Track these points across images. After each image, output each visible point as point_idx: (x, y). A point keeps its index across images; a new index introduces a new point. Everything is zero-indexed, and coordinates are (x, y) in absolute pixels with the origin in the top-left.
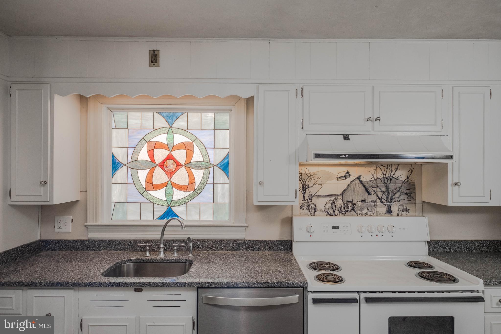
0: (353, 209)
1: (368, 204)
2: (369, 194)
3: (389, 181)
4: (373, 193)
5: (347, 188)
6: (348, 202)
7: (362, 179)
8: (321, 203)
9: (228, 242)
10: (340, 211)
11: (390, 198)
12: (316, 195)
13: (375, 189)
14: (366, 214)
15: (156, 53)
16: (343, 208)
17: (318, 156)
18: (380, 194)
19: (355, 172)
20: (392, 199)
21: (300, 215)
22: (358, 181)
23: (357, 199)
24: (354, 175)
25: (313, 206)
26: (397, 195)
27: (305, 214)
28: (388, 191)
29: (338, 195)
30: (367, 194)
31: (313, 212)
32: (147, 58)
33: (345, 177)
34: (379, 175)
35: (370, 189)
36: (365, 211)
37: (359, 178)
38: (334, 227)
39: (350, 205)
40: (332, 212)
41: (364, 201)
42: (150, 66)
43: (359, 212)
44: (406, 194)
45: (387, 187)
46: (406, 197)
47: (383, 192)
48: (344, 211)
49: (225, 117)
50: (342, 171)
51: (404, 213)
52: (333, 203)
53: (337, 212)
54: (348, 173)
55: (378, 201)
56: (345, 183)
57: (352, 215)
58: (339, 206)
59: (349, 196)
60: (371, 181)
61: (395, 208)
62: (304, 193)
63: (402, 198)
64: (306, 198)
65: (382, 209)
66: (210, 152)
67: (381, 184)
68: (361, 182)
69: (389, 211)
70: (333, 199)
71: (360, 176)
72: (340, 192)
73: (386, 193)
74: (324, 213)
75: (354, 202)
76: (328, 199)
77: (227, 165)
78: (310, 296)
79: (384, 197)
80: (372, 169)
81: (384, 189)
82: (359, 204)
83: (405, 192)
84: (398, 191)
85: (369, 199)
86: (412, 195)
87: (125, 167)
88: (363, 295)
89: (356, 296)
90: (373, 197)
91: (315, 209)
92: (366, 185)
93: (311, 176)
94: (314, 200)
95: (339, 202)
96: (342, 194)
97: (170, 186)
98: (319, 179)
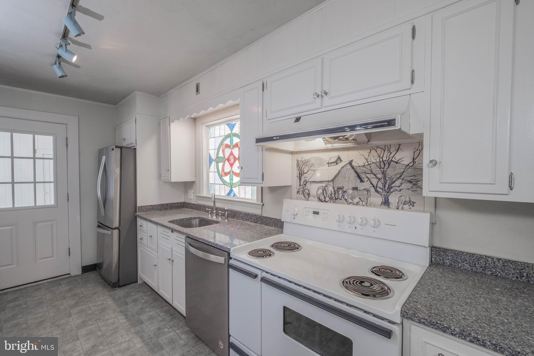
0: (343, 196)
1: (362, 192)
2: (362, 181)
3: (387, 166)
4: (366, 180)
5: (338, 174)
6: (339, 188)
7: (354, 164)
8: (314, 189)
10: (331, 198)
11: (387, 186)
12: (309, 181)
13: (368, 175)
14: (357, 204)
16: (333, 195)
17: (258, 140)
18: (375, 181)
19: (346, 156)
20: (390, 188)
21: (297, 199)
22: (349, 167)
23: (348, 186)
24: (345, 160)
25: (307, 191)
26: (398, 183)
27: (301, 199)
28: (385, 178)
29: (329, 181)
30: (359, 180)
31: (307, 197)
32: (195, 89)
33: (336, 163)
34: (374, 159)
35: (363, 176)
36: (356, 200)
37: (350, 163)
38: (315, 213)
39: (340, 192)
40: (323, 199)
41: (355, 189)
42: (196, 94)
43: (350, 201)
44: (410, 182)
45: (384, 173)
46: (410, 185)
47: (379, 179)
48: (334, 198)
50: (333, 156)
51: (406, 207)
52: (324, 189)
53: (327, 199)
54: (339, 158)
55: (372, 189)
56: (335, 169)
57: (343, 203)
58: (329, 192)
59: (339, 183)
60: (364, 166)
61: (393, 199)
62: (300, 179)
63: (403, 186)
64: (302, 183)
65: (377, 199)
67: (376, 170)
68: (353, 168)
69: (386, 203)
70: (324, 185)
71: (352, 161)
72: (331, 179)
73: (382, 181)
74: (316, 199)
75: (345, 189)
76: (320, 185)
79: (380, 185)
80: (366, 153)
81: (380, 176)
82: (350, 192)
83: (409, 179)
84: (398, 179)
85: (361, 186)
86: (419, 183)
87: (214, 162)
90: (367, 185)
91: (309, 194)
92: (359, 171)
93: (306, 163)
94: (308, 185)
95: (330, 189)
96: (333, 180)
97: (231, 174)
98: (313, 165)
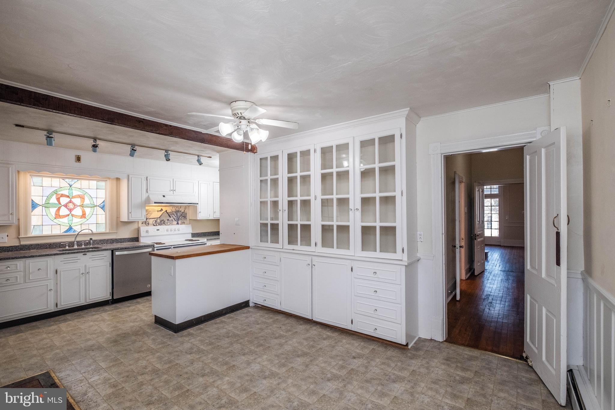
0: (164, 223)
1: (170, 221)
2: (170, 217)
3: (177, 212)
5: (162, 215)
6: (162, 220)
7: (167, 211)
8: (151, 221)
9: (108, 240)
10: (159, 224)
12: (150, 218)
13: (172, 215)
14: (169, 225)
15: (79, 156)
16: (160, 223)
17: (155, 203)
18: (174, 217)
20: (179, 219)
21: (142, 226)
23: (165, 219)
24: (164, 210)
25: (147, 222)
26: (181, 217)
27: (144, 226)
29: (158, 218)
31: (147, 225)
32: (74, 158)
33: (161, 211)
34: (174, 210)
35: (170, 215)
36: (169, 224)
37: (166, 211)
38: (157, 230)
40: (155, 225)
41: (168, 220)
42: (76, 162)
43: (166, 224)
45: (177, 214)
46: (184, 218)
47: (176, 216)
48: (160, 224)
49: (103, 184)
50: (160, 208)
51: (183, 224)
52: (156, 221)
53: (157, 225)
54: (162, 209)
55: (174, 220)
56: (161, 213)
57: (164, 225)
58: (158, 222)
59: (161, 219)
60: (171, 212)
61: (179, 222)
63: (182, 218)
65: (175, 222)
66: (95, 200)
67: (174, 214)
68: (167, 212)
69: (178, 223)
70: (156, 219)
73: (176, 217)
74: (152, 225)
76: (154, 219)
77: (104, 206)
78: (156, 249)
79: (176, 218)
80: (171, 208)
81: (176, 215)
82: (166, 221)
83: (184, 216)
85: (170, 219)
86: (186, 217)
87: (41, 207)
88: (173, 246)
89: (171, 247)
90: (172, 218)
91: (148, 224)
92: (169, 214)
94: (148, 220)
95: (159, 221)
96: (160, 217)
97: (70, 216)
98: (150, 211)
